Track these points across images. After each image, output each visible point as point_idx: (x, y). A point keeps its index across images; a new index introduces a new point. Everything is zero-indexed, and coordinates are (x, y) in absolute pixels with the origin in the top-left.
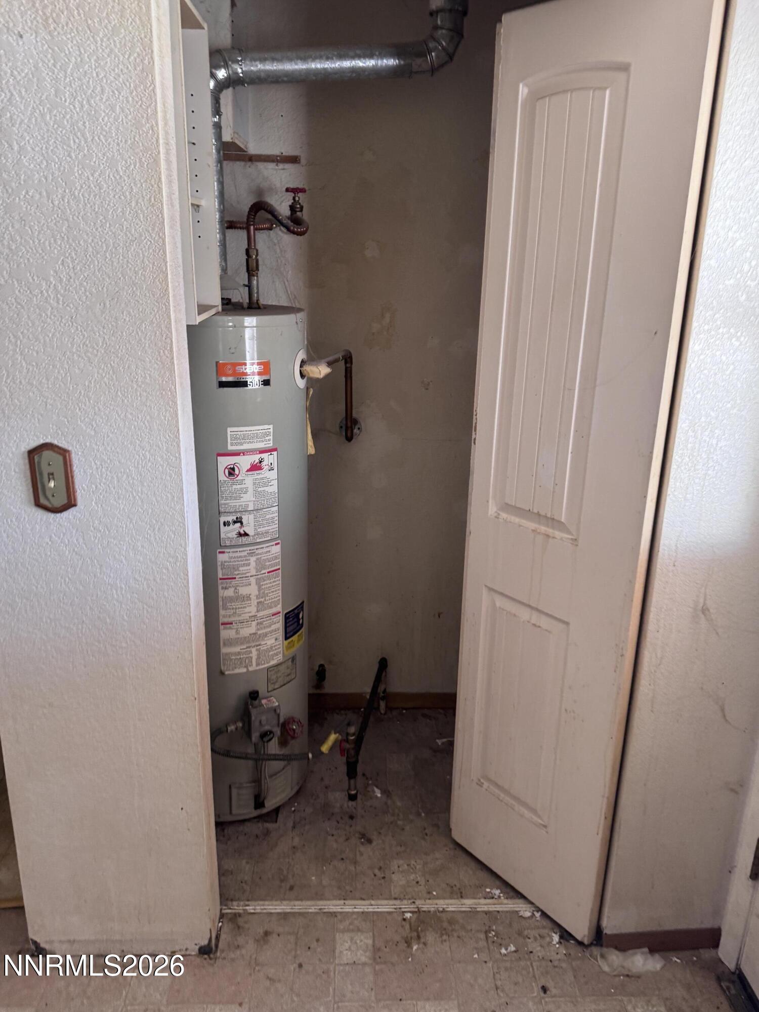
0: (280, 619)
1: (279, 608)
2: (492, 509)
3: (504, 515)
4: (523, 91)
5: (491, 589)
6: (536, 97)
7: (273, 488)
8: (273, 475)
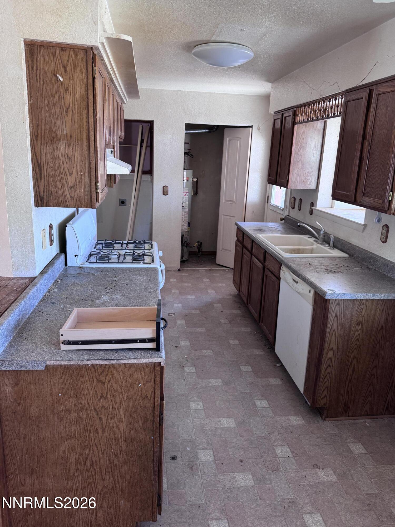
0: (187, 223)
1: (187, 221)
2: (224, 201)
3: (226, 202)
4: (228, 139)
5: (224, 215)
6: (230, 140)
7: (188, 199)
8: (188, 197)
